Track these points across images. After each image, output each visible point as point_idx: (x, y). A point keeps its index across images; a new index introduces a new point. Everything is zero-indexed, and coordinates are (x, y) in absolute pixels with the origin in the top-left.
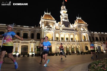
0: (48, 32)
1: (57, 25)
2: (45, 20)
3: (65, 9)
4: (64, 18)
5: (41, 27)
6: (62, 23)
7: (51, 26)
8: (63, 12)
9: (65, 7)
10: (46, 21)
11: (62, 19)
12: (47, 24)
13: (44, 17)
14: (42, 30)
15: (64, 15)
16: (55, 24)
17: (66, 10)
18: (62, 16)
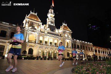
0: (32, 34)
1: (42, 27)
2: (30, 20)
3: (53, 12)
4: (51, 22)
5: (24, 26)
6: (47, 26)
7: (36, 27)
8: (51, 16)
9: (53, 11)
10: (31, 22)
11: (49, 23)
12: (31, 25)
13: (29, 17)
14: (24, 30)
15: (51, 19)
16: (40, 26)
17: (54, 14)
18: (49, 19)
